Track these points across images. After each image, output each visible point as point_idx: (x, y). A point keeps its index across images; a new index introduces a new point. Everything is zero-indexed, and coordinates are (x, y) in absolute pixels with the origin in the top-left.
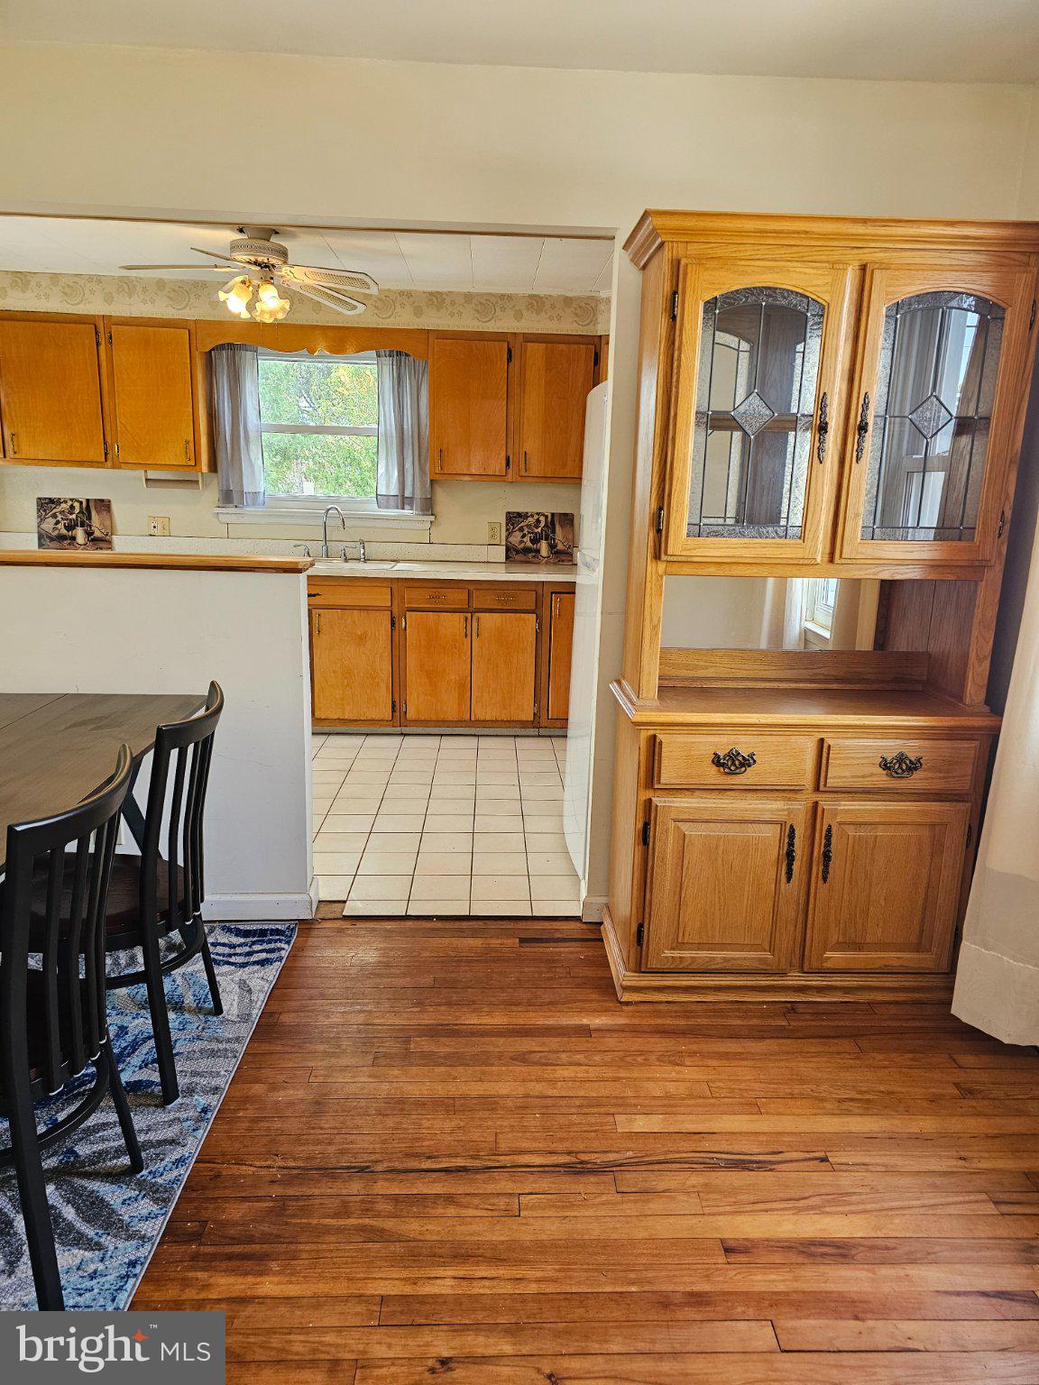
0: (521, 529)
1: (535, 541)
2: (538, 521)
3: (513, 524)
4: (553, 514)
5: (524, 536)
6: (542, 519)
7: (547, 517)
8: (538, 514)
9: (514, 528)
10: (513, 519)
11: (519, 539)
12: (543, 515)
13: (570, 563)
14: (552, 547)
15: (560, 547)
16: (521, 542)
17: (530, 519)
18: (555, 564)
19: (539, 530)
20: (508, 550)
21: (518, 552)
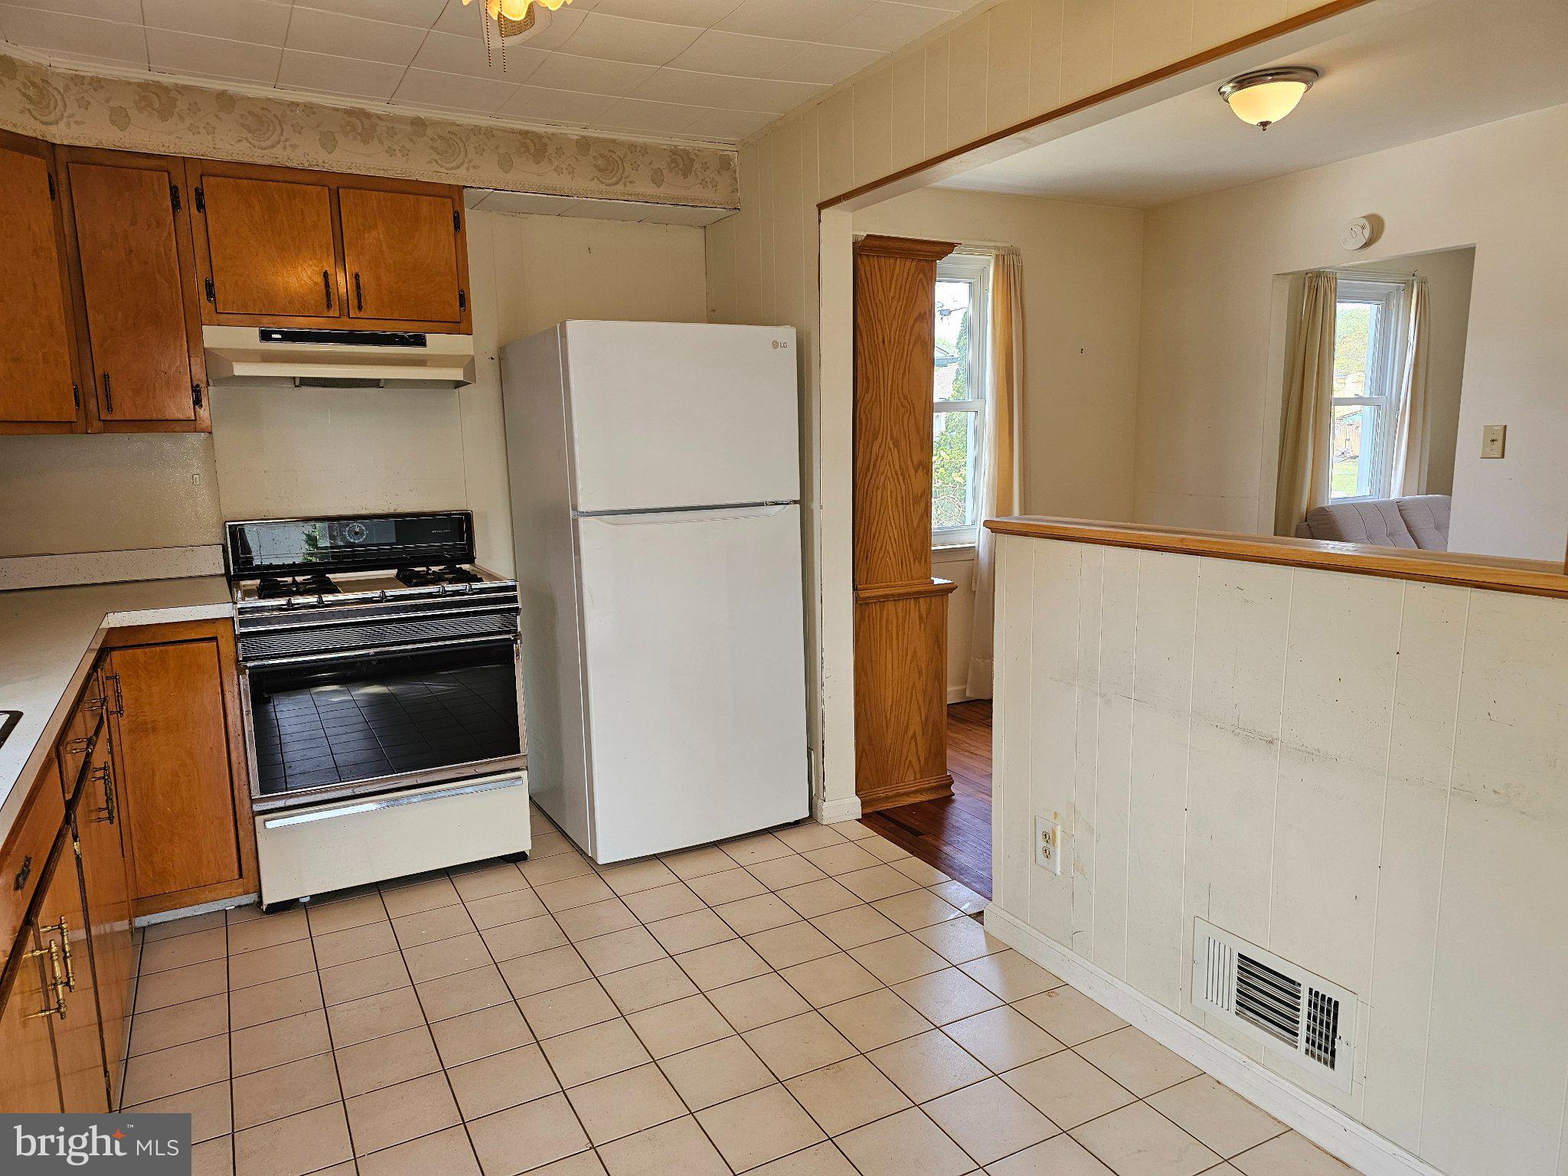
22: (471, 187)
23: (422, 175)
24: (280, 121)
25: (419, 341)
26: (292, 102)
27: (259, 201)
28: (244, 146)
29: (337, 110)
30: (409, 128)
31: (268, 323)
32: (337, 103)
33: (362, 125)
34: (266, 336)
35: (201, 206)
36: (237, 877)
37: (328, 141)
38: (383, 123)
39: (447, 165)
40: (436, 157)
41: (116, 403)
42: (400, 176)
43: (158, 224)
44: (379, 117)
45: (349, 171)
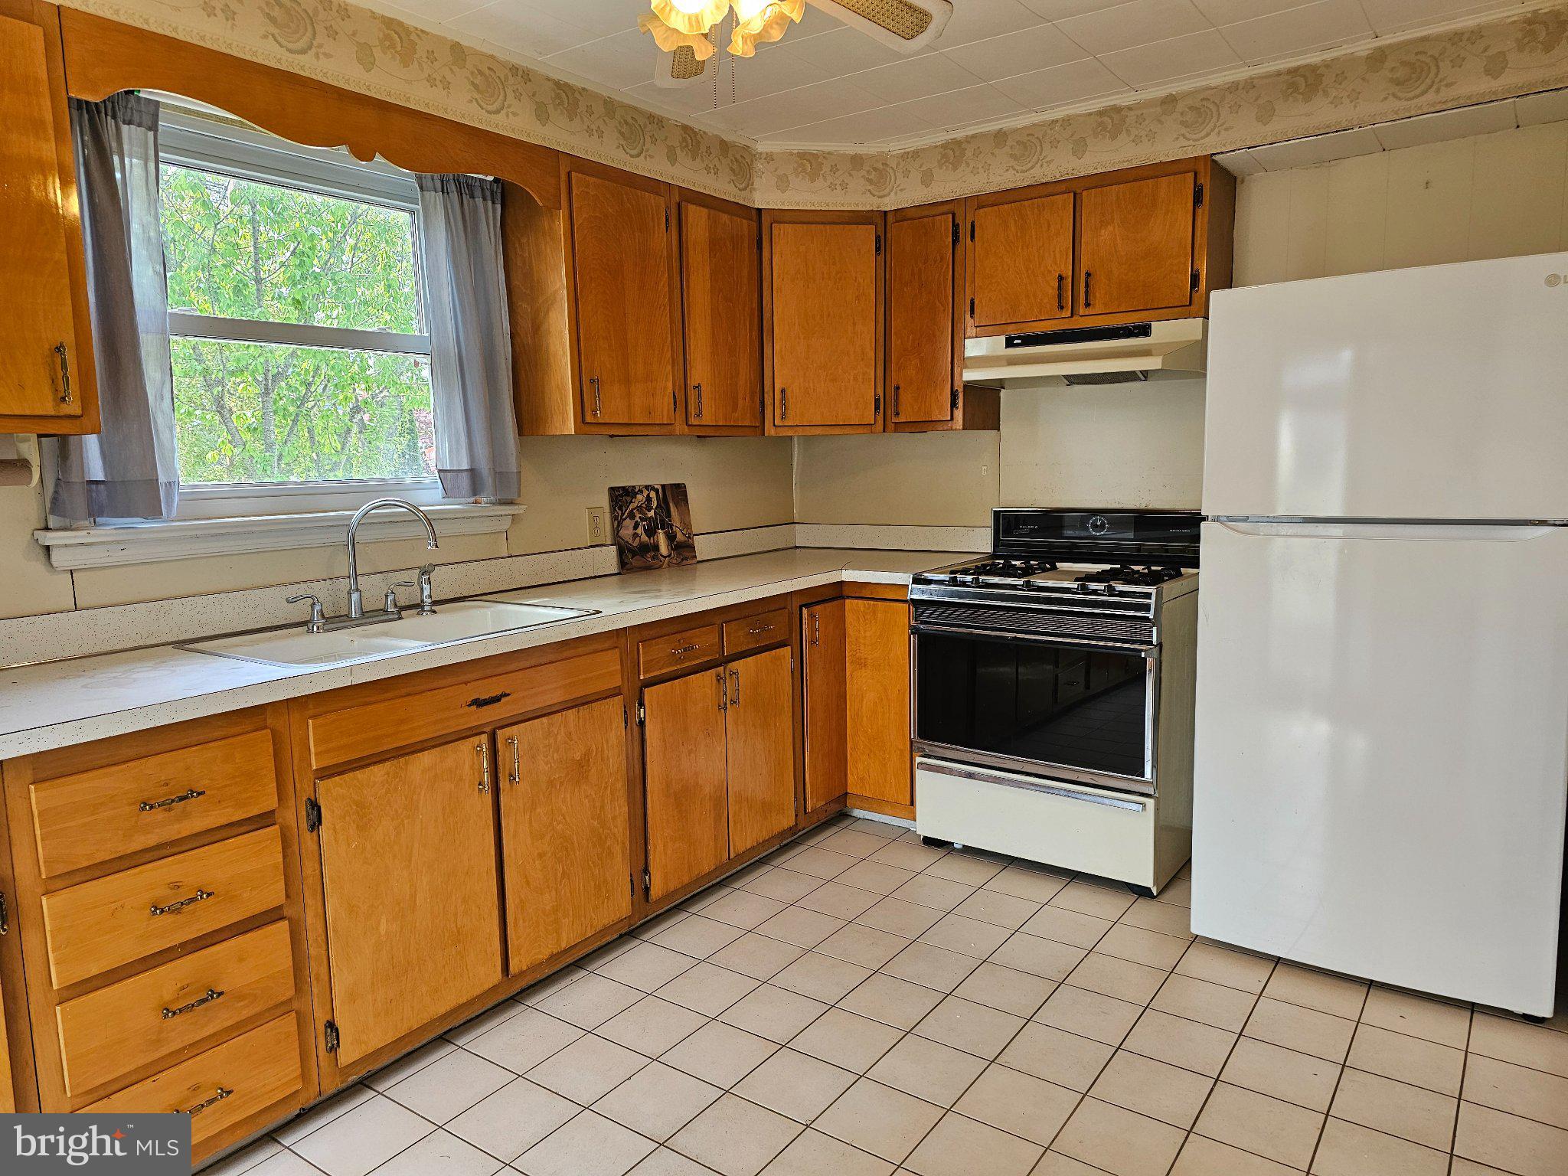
0: (632, 516)
1: (651, 532)
2: (649, 499)
3: (620, 508)
4: (663, 486)
5: (636, 527)
6: (653, 494)
7: (657, 491)
8: (647, 487)
9: (623, 514)
10: (620, 497)
11: (631, 531)
12: (653, 489)
13: (694, 561)
14: (671, 537)
15: (680, 537)
16: (636, 535)
17: (639, 497)
18: (678, 564)
19: (652, 513)
20: (621, 552)
21: (634, 553)
22: (1222, 153)
23: (1167, 155)
24: (1040, 141)
25: (1144, 330)
26: (1053, 120)
27: (1015, 221)
28: (1010, 174)
29: (1090, 114)
30: (1159, 109)
31: (1013, 331)
32: (1089, 108)
33: (1112, 122)
34: (1010, 343)
35: (973, 237)
36: (908, 803)
37: (1080, 148)
38: (1132, 113)
39: (1195, 137)
40: (1184, 131)
41: (901, 409)
42: (1144, 163)
43: (941, 259)
44: (1130, 108)
45: (1095, 172)
